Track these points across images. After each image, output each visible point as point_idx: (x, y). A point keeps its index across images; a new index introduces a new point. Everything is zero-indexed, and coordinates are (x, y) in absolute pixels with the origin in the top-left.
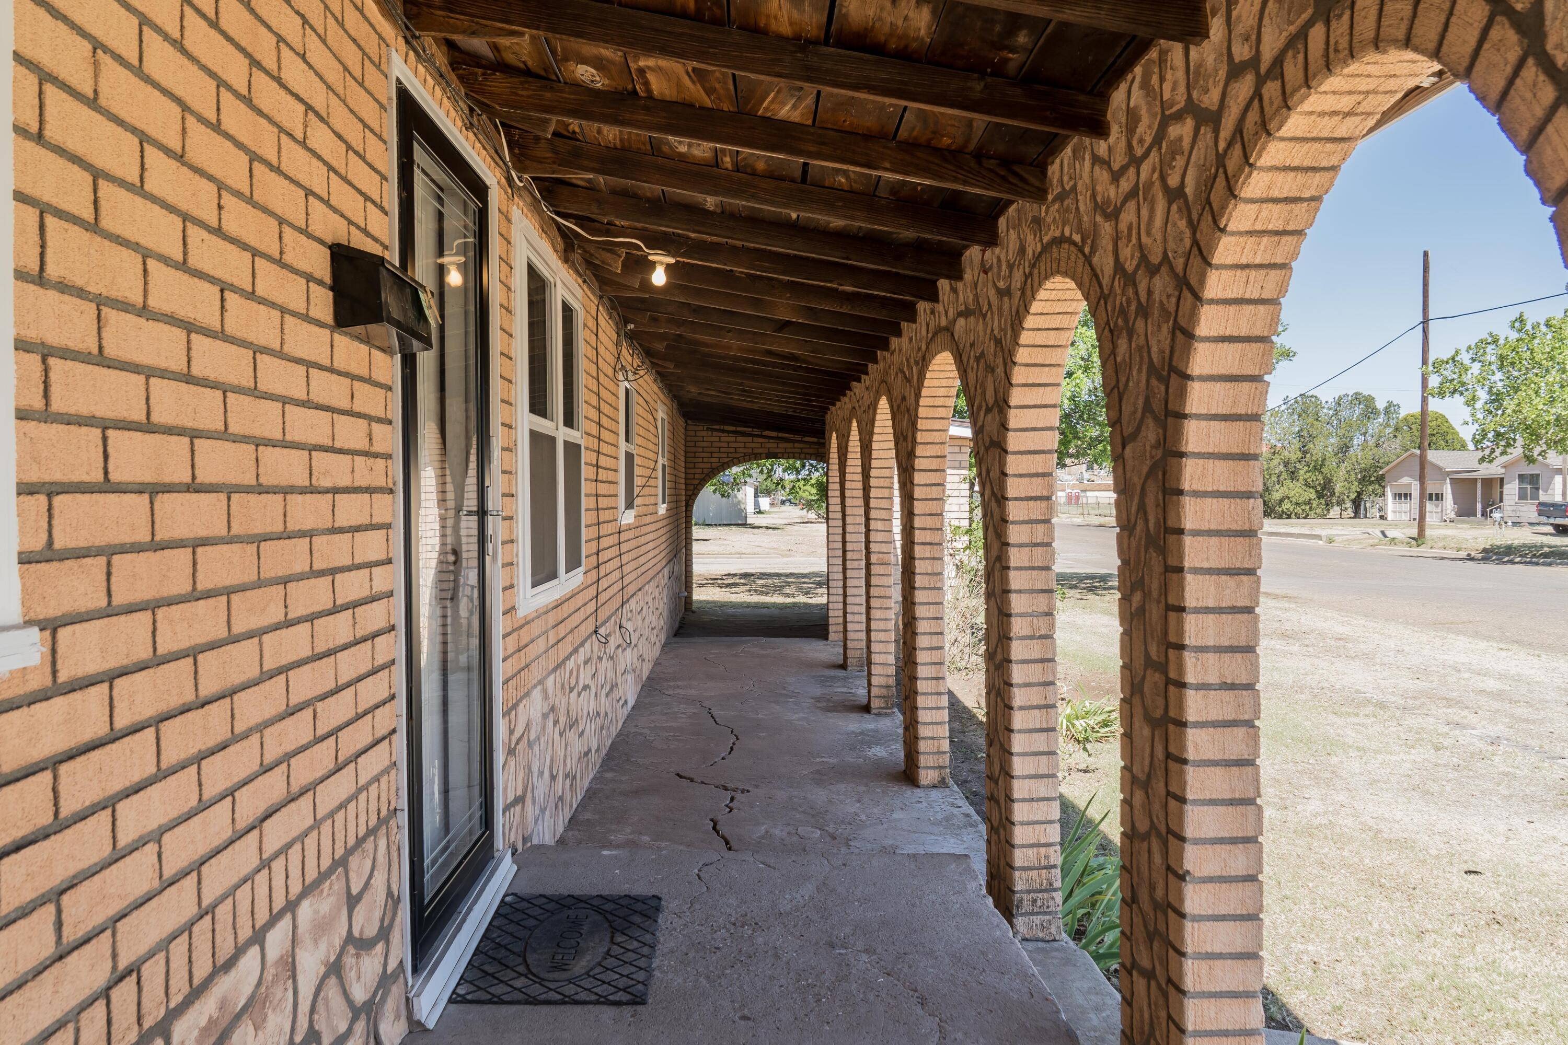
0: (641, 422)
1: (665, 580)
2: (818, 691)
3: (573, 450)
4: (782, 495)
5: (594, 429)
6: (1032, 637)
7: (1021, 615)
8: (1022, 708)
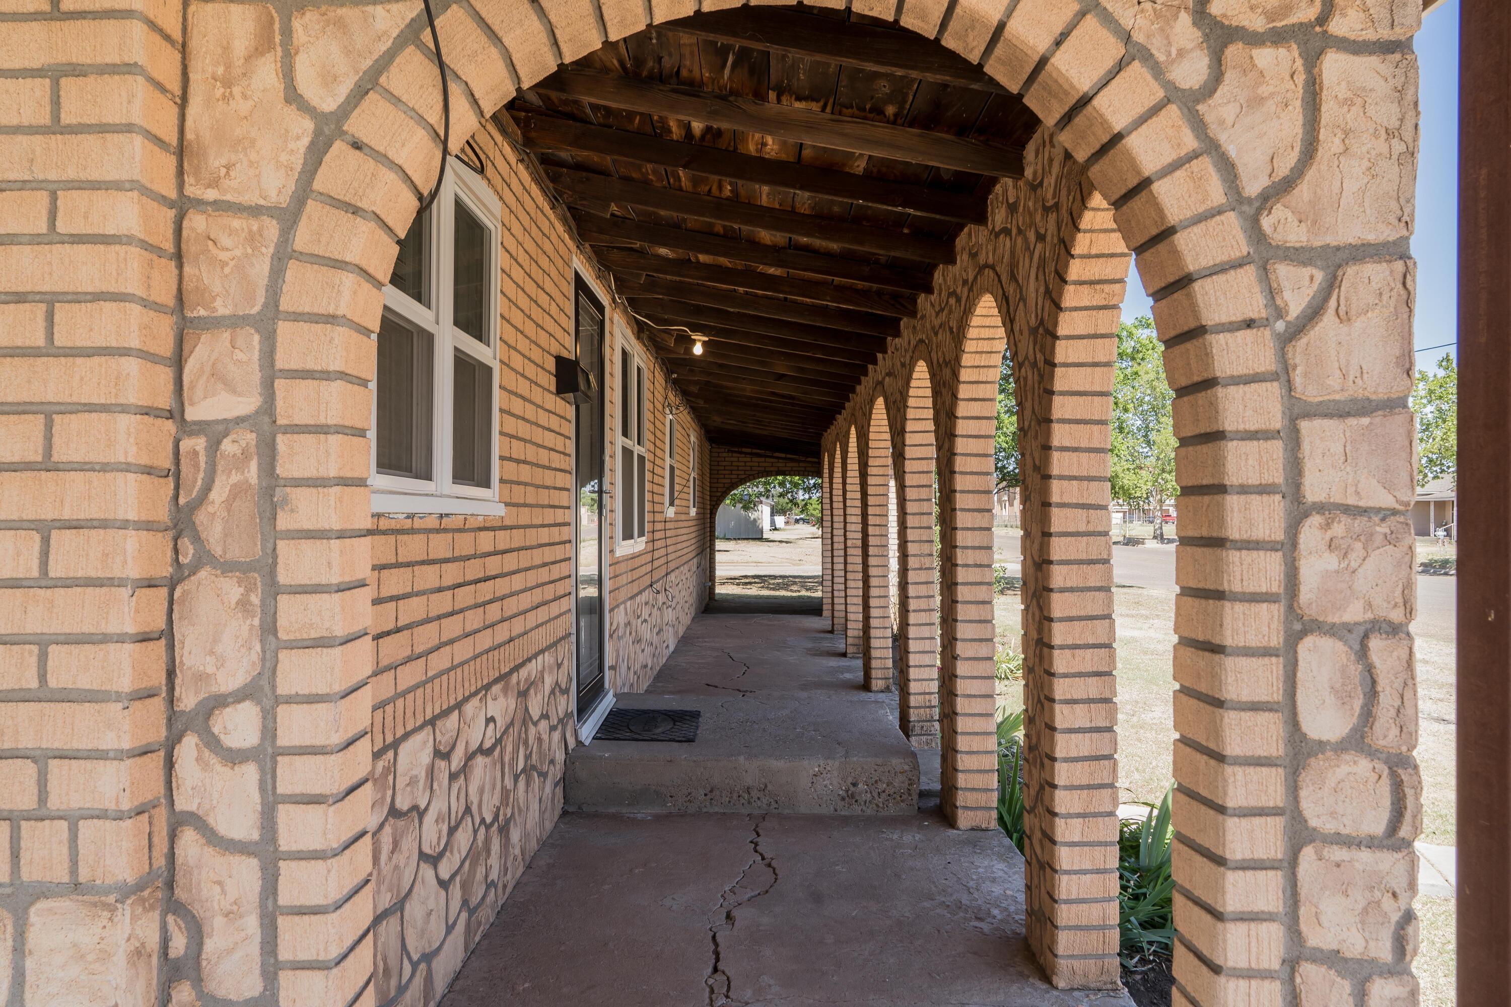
0: (680, 444)
1: (694, 568)
2: (810, 645)
3: (641, 459)
4: (796, 514)
5: (652, 448)
6: (920, 569)
7: (914, 555)
8: (914, 611)
